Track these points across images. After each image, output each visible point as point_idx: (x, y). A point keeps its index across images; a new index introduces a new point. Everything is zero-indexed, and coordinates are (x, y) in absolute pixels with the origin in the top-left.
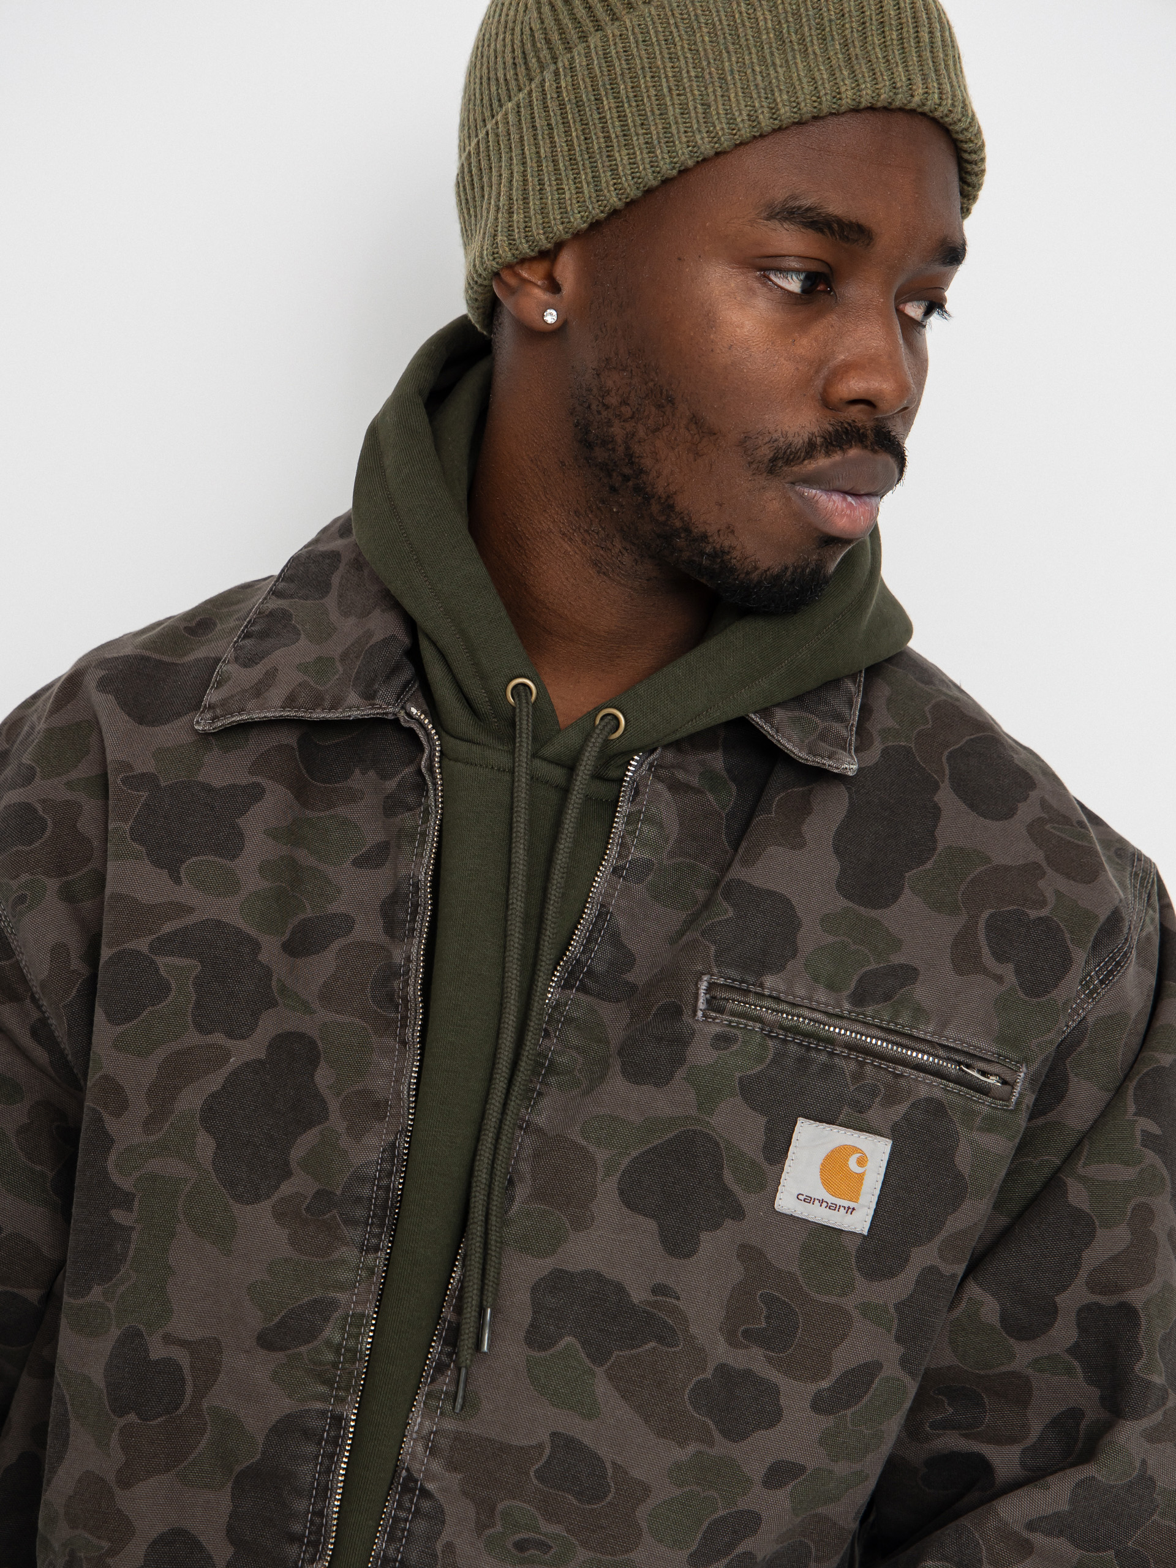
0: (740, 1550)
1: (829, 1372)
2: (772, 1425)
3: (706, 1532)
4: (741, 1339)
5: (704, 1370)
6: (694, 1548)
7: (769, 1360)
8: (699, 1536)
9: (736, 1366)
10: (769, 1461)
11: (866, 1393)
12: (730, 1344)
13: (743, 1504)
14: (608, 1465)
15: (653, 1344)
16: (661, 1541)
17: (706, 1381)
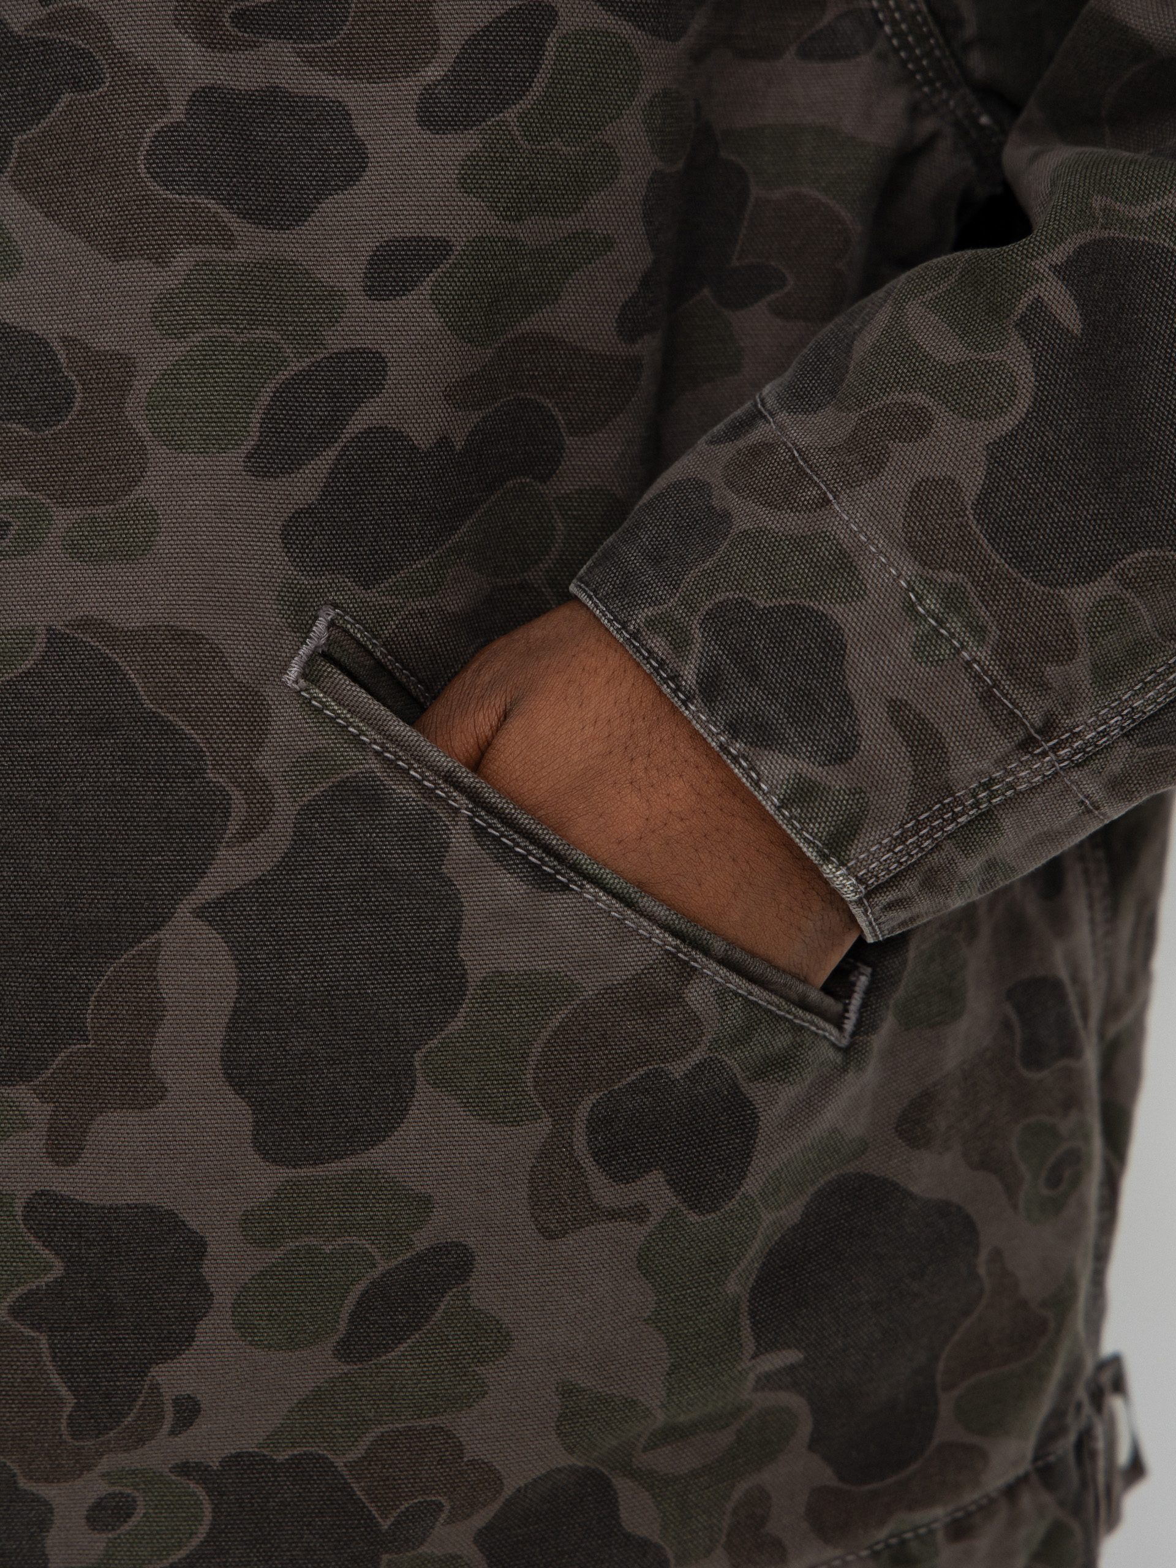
0: (356, 425)
1: (435, 46)
2: (351, 178)
3: (270, 407)
4: (234, 31)
5: (165, 107)
6: (249, 444)
7: (309, 59)
8: (257, 417)
9: (242, 85)
10: (367, 246)
11: (535, 69)
12: (211, 45)
13: (335, 341)
14: (57, 346)
15: (66, 97)
16: (180, 448)
17: (176, 127)
